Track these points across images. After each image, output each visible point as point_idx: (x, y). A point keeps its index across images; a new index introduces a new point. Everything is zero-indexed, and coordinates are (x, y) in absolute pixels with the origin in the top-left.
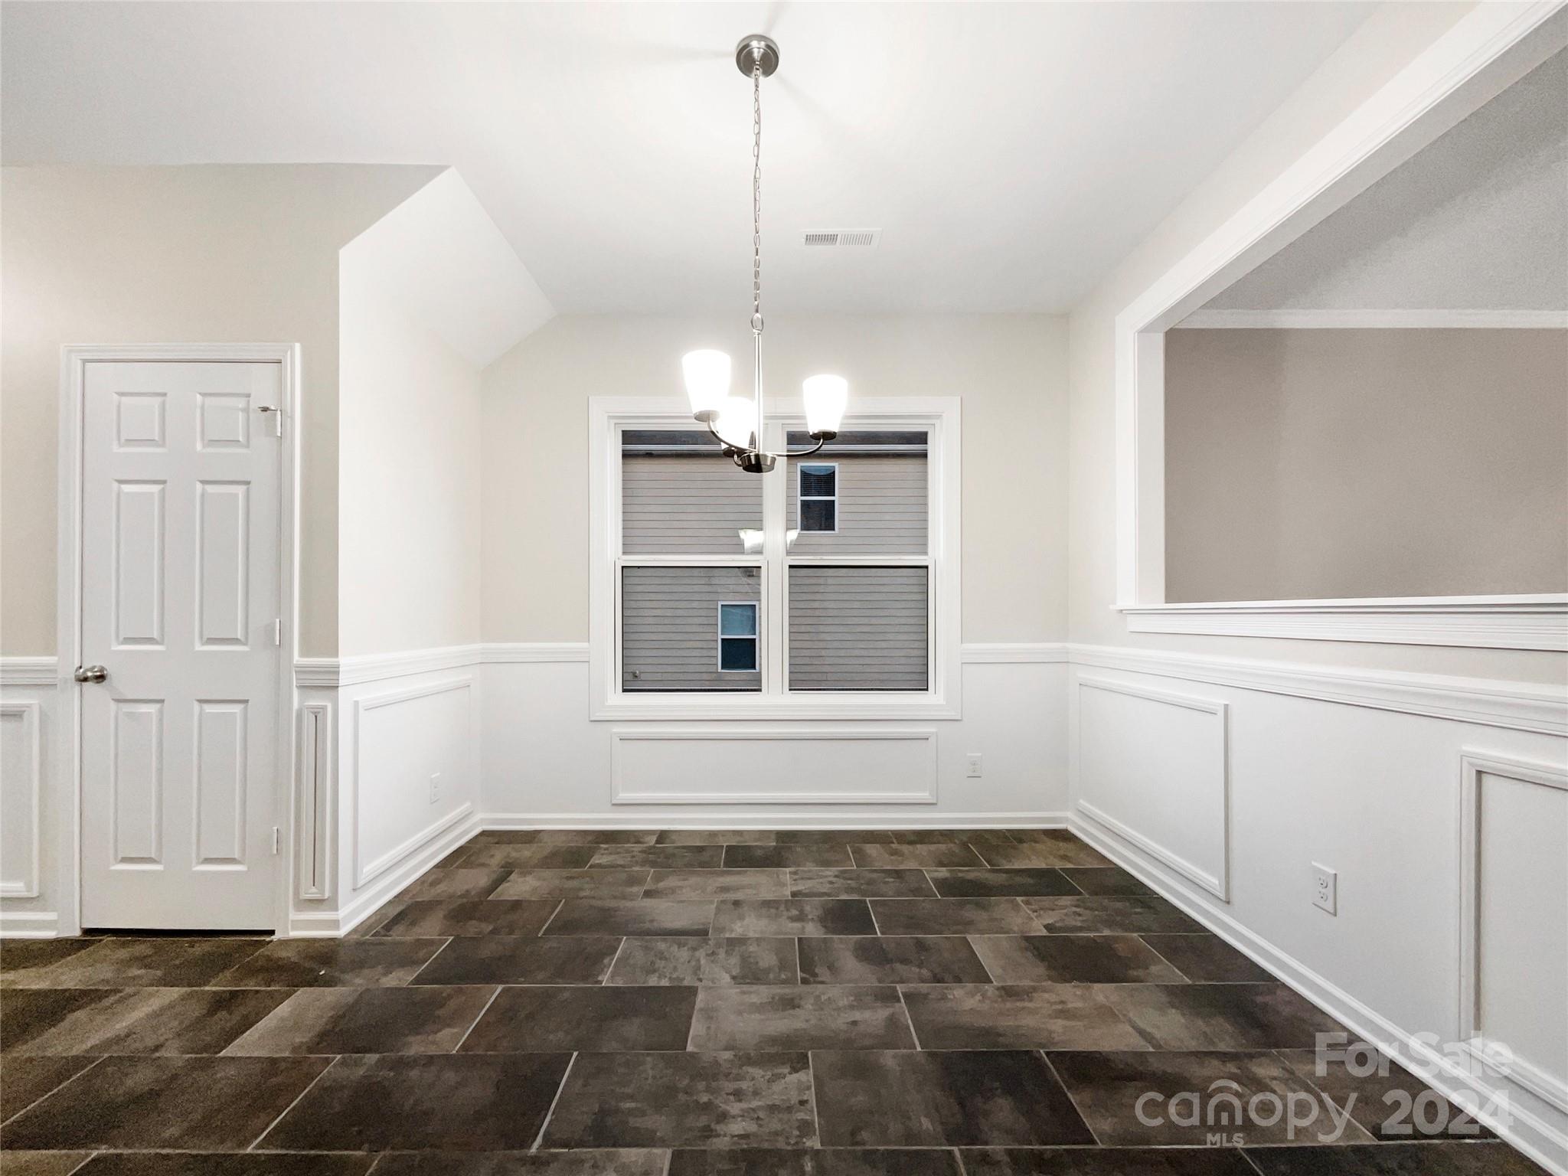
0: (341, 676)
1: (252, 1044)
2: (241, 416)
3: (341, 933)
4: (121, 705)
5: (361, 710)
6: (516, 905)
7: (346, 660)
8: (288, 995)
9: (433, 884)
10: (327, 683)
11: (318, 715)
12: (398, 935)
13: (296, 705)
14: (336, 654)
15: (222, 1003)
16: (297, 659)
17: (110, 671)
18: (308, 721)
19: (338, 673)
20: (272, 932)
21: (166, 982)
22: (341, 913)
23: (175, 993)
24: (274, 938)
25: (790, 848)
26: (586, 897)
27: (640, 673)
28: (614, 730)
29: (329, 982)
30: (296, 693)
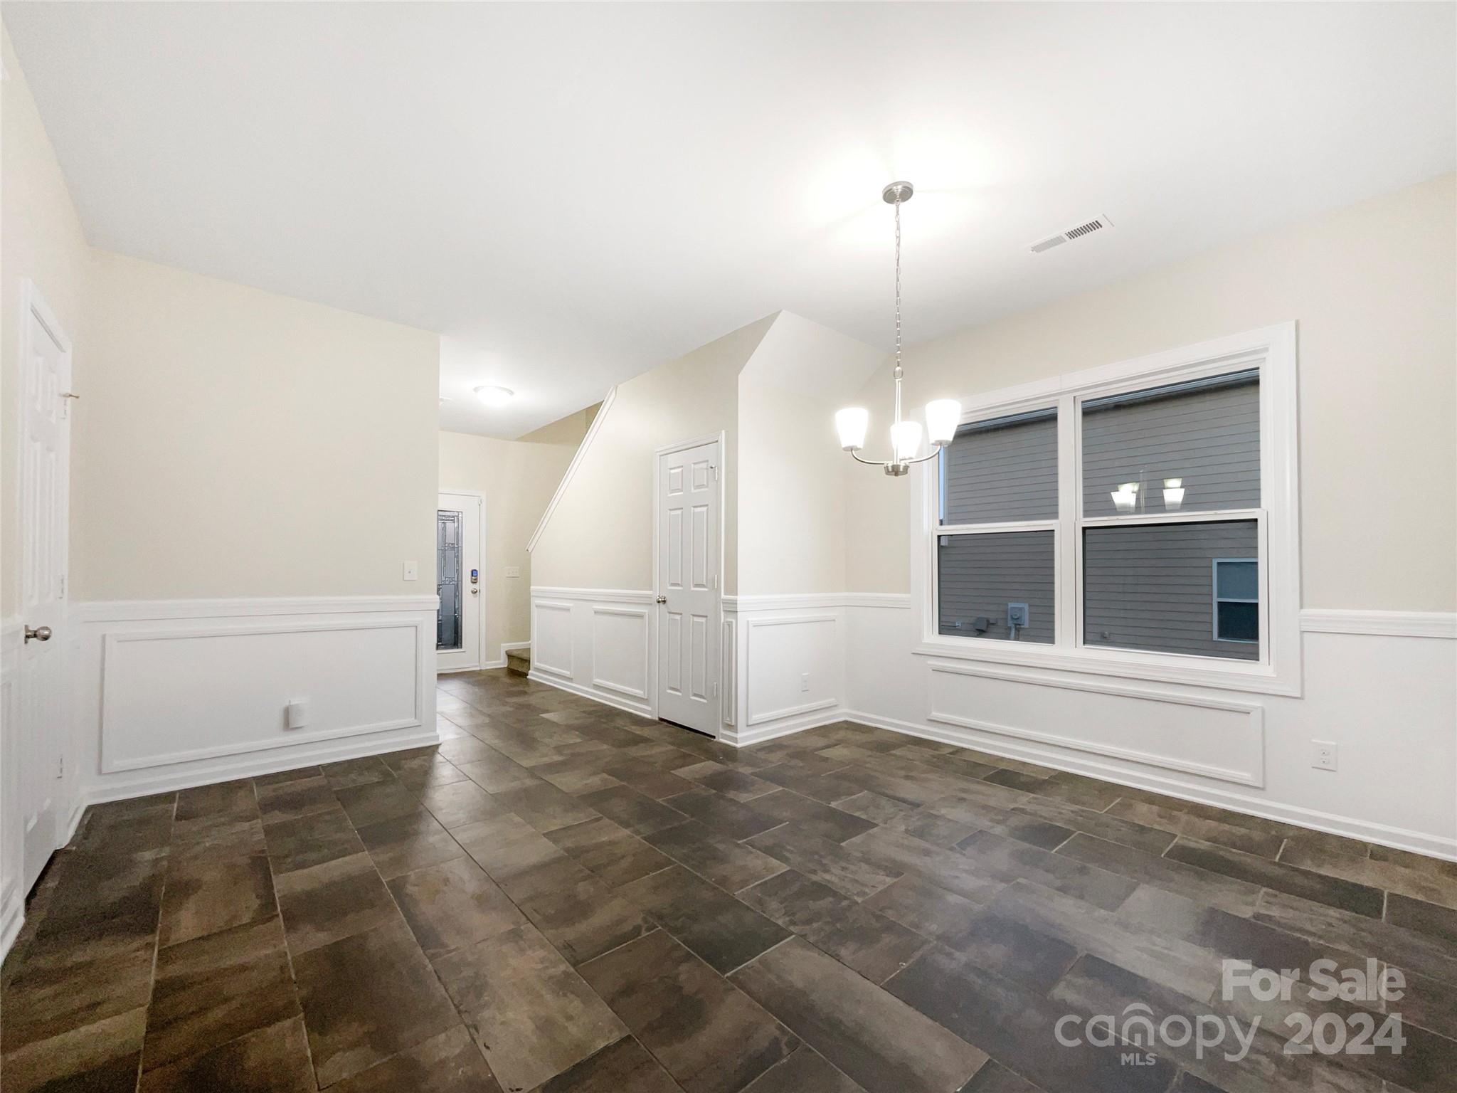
0: (738, 606)
1: (685, 772)
2: (705, 471)
3: (739, 745)
4: (671, 615)
5: (751, 626)
6: (826, 759)
7: (740, 598)
8: (705, 761)
9: (796, 738)
10: (732, 610)
11: (730, 624)
12: (761, 755)
13: (722, 621)
14: (737, 595)
15: (684, 756)
16: (723, 596)
17: (667, 599)
18: (726, 627)
19: (736, 604)
20: (714, 737)
21: (673, 744)
22: (739, 736)
23: (672, 747)
24: (715, 740)
25: (1058, 784)
26: (868, 768)
27: (1110, 634)
28: (929, 662)
29: (720, 762)
30: (722, 613)
